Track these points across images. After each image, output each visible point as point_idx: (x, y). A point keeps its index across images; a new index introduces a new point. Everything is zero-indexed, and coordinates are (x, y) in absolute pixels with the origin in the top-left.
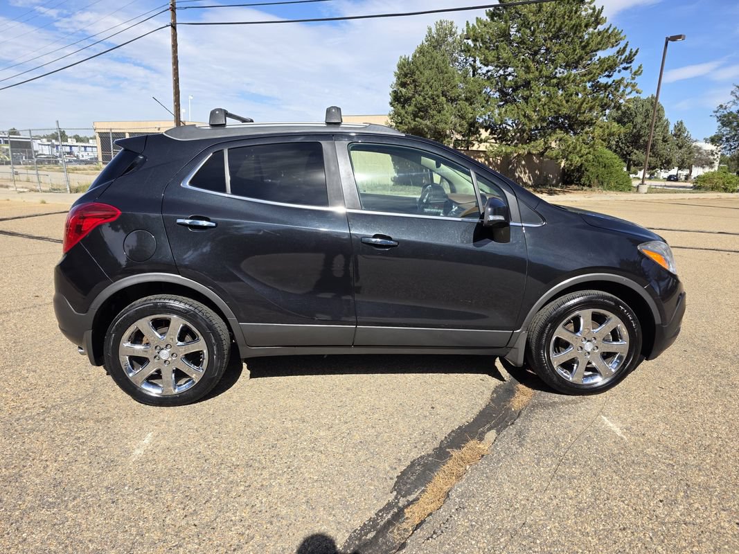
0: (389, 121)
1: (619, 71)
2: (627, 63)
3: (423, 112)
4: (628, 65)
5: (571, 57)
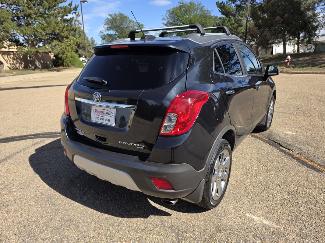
1: (72, 14)
2: (75, 10)
4: (75, 12)
5: (51, 4)
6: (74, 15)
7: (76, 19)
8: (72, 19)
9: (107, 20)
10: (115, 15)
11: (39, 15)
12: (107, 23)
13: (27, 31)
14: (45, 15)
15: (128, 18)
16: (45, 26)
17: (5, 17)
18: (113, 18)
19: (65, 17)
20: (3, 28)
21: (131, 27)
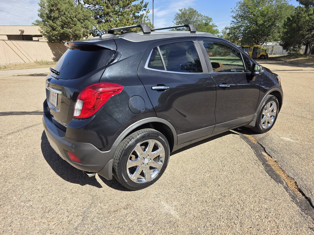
0: (40, 29)
1: (143, 11)
2: (145, 7)
3: (66, 25)
4: (145, 9)
5: (125, 3)
6: (144, 12)
7: (146, 15)
8: (142, 16)
9: (177, 15)
10: (185, 10)
11: (114, 13)
12: (176, 18)
13: (104, 27)
14: (120, 13)
15: (197, 12)
16: (118, 23)
17: (88, 16)
18: (183, 13)
19: (137, 14)
20: (85, 25)
21: (199, 21)
